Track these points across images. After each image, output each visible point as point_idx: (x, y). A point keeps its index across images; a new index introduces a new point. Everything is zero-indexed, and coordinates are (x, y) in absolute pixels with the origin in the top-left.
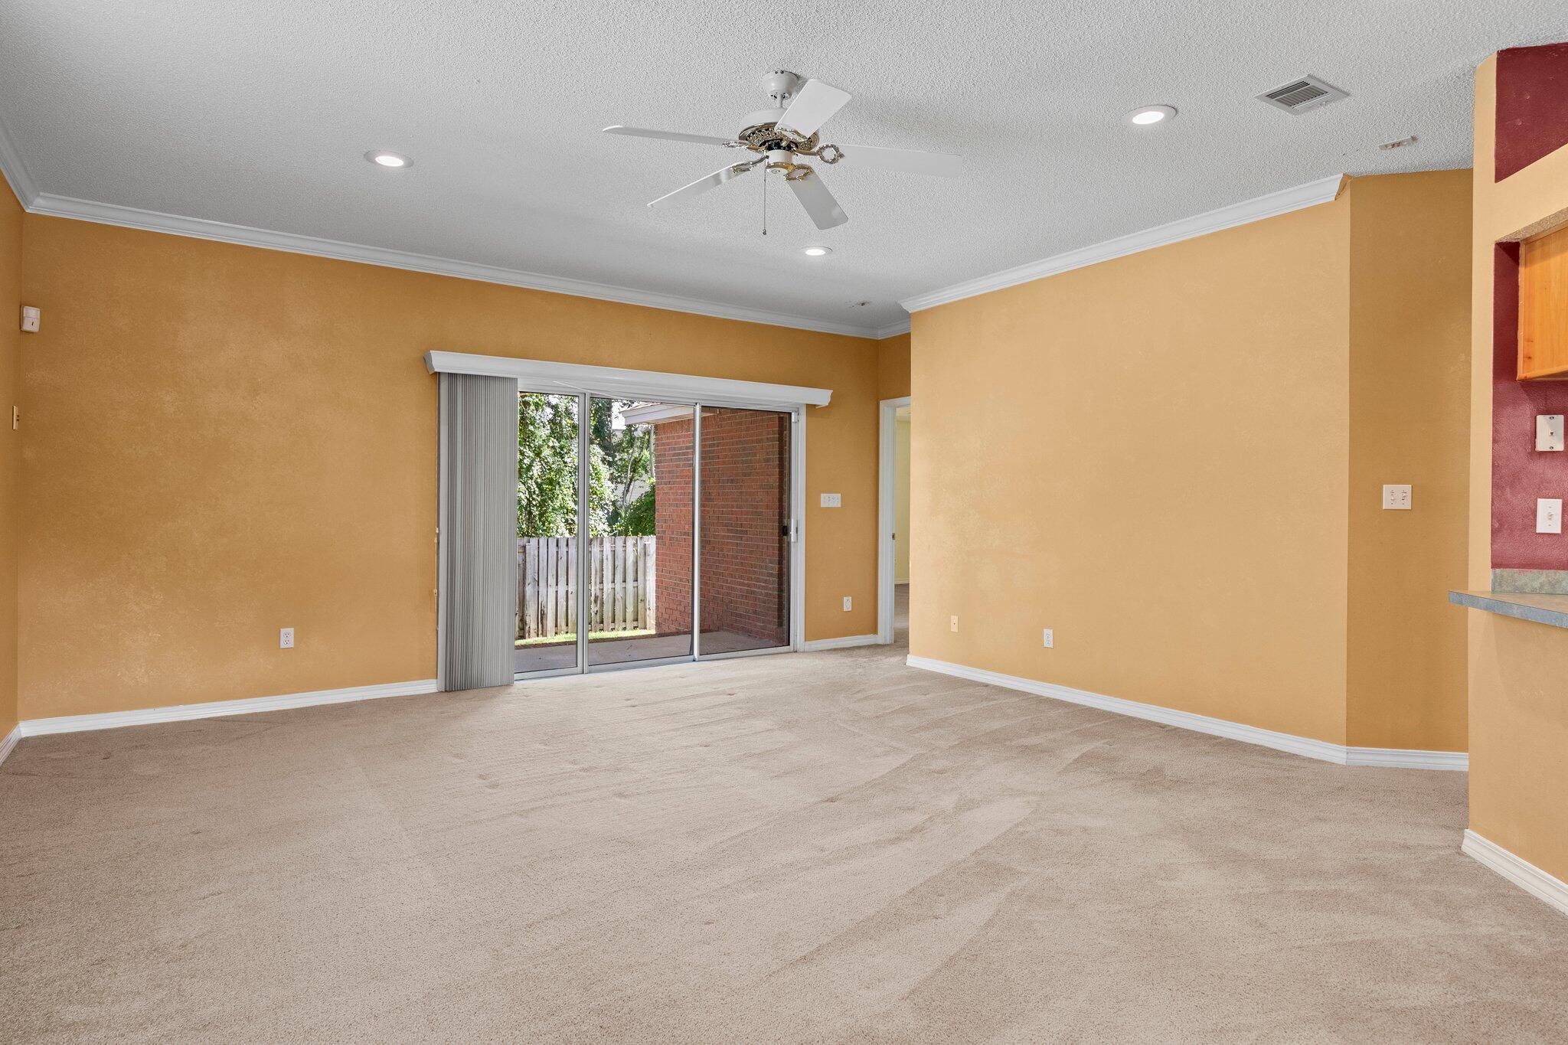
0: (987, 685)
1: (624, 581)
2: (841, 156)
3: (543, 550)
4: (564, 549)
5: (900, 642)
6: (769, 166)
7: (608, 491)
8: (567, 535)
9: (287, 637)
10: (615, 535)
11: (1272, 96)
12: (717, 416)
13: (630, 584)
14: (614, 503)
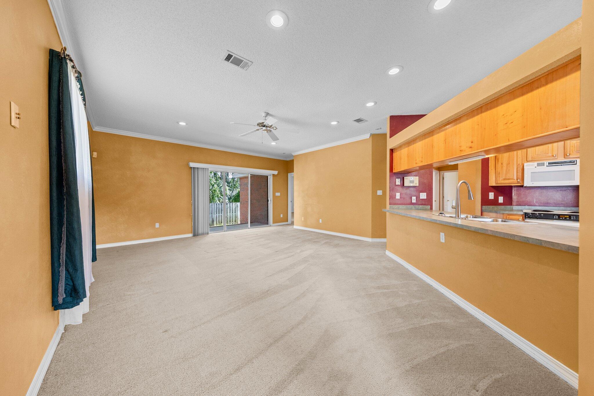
0: (309, 231)
1: (233, 213)
2: (277, 129)
3: (213, 206)
4: (218, 206)
5: (292, 223)
6: (263, 130)
7: (228, 193)
8: (219, 202)
9: (157, 225)
10: (230, 202)
11: (355, 121)
12: (253, 176)
13: (234, 214)
14: (230, 195)
